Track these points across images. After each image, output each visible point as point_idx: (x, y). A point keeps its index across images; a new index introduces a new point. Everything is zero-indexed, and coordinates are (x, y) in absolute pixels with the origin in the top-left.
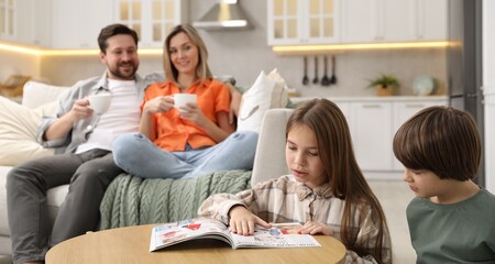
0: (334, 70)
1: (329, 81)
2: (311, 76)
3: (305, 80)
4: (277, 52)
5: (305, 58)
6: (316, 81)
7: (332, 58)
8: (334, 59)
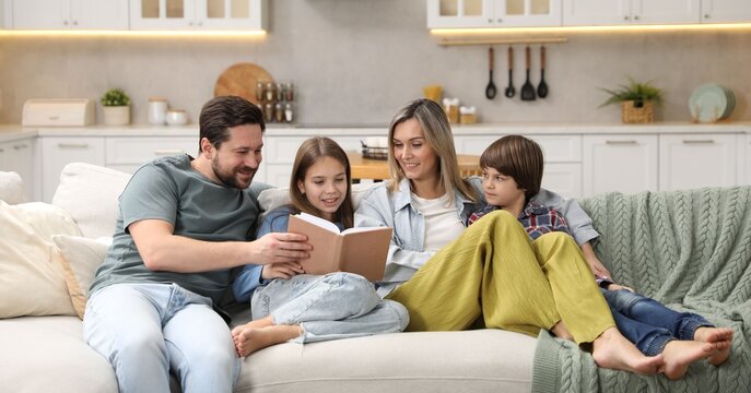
0: (543, 71)
1: (535, 92)
2: (502, 83)
3: (491, 90)
4: (438, 37)
5: (491, 49)
6: (510, 91)
7: (539, 50)
8: (543, 51)
